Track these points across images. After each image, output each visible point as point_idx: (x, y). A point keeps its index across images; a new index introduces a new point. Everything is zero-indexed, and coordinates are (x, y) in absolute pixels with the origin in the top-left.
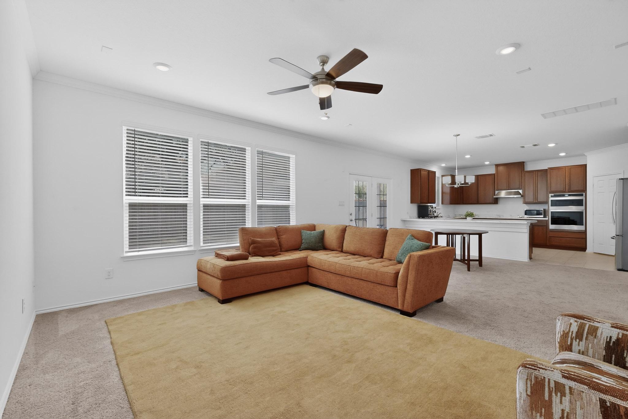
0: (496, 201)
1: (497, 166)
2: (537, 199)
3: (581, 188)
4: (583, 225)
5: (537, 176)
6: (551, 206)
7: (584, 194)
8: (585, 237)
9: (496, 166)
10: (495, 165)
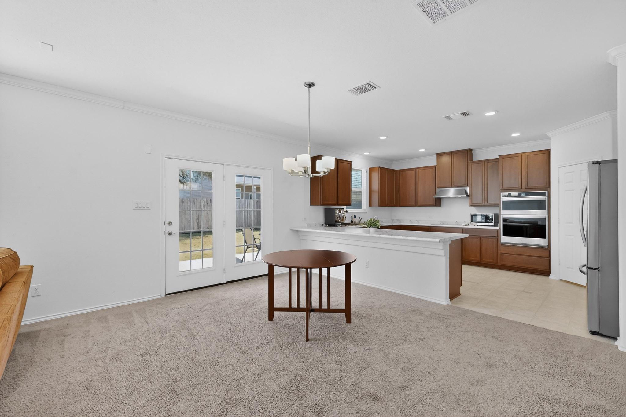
0: (438, 202)
1: (439, 155)
2: (486, 199)
3: (543, 185)
4: (545, 238)
5: (486, 167)
6: (503, 210)
7: (547, 192)
8: (547, 255)
9: (437, 156)
10: (436, 154)
